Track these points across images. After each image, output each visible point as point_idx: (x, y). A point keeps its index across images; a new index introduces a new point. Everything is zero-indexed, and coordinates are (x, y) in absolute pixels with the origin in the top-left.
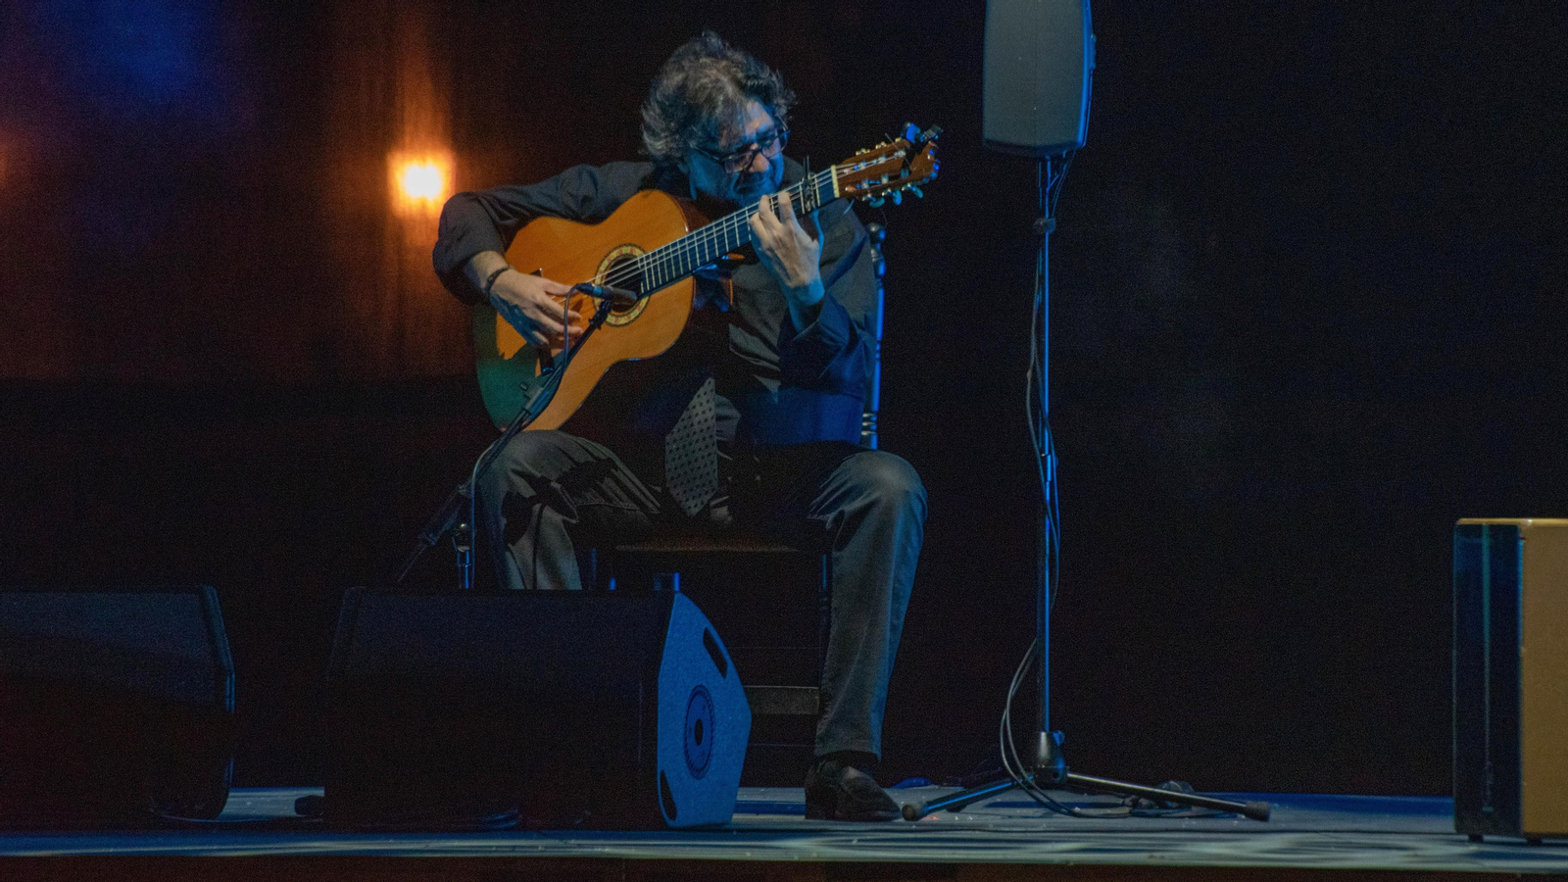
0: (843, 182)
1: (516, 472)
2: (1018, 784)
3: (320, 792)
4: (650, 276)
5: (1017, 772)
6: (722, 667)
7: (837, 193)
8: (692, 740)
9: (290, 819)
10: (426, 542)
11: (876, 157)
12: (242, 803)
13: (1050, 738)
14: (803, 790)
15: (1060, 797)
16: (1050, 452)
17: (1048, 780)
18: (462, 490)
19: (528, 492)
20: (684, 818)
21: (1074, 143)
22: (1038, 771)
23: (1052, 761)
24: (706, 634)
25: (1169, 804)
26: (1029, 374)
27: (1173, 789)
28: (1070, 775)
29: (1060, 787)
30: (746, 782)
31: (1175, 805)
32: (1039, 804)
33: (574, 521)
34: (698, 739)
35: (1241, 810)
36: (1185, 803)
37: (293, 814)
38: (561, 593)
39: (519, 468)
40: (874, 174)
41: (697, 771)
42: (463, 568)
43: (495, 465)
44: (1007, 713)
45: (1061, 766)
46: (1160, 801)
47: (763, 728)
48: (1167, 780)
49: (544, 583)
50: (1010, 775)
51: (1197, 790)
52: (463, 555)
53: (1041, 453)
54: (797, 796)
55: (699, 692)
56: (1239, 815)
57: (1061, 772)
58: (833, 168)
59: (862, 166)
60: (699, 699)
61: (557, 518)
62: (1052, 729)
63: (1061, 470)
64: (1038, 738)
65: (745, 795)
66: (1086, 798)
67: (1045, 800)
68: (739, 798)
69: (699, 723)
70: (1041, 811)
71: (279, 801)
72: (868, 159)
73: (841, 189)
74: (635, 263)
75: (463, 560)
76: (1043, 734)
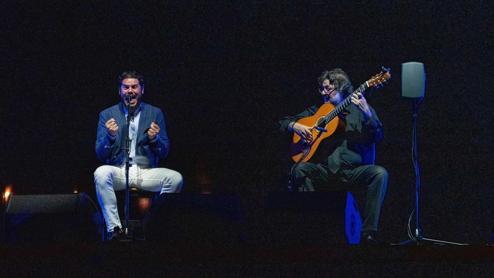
0: (369, 84)
1: (301, 170)
4: (327, 119)
7: (368, 86)
19: (303, 175)
22: (416, 238)
26: (412, 149)
28: (423, 238)
33: (313, 181)
38: (309, 192)
39: (301, 169)
40: (376, 81)
42: (290, 191)
43: (296, 169)
44: (409, 225)
45: (421, 236)
50: (411, 239)
52: (290, 188)
53: (415, 166)
58: (367, 82)
61: (310, 180)
72: (374, 78)
74: (324, 118)
76: (417, 230)
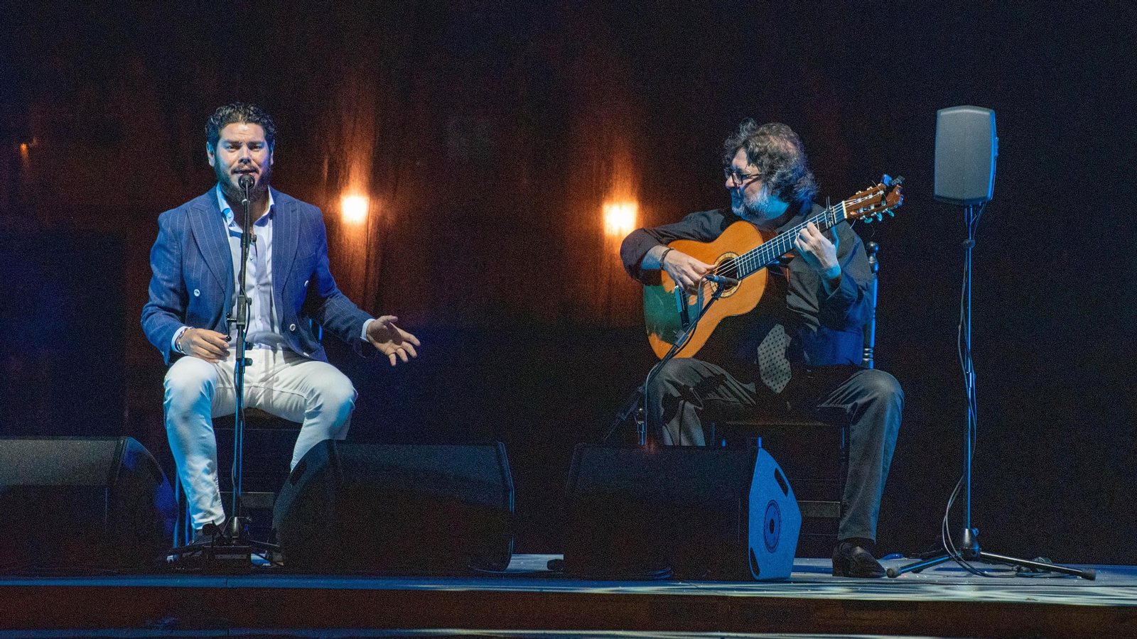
0: (849, 210)
1: (668, 381)
2: (952, 558)
3: (561, 557)
4: (742, 269)
5: (952, 551)
6: (786, 492)
8: (768, 531)
9: (545, 572)
10: (619, 418)
11: (867, 195)
12: (519, 562)
13: (971, 532)
14: (831, 560)
15: (976, 565)
16: (971, 371)
17: (969, 556)
18: (640, 389)
19: (676, 393)
20: (763, 575)
21: (986, 198)
22: (964, 551)
23: (972, 545)
24: (776, 471)
25: (1038, 570)
26: (960, 327)
27: (1040, 562)
28: (982, 553)
29: (976, 560)
30: (798, 555)
31: (1041, 570)
32: (965, 569)
33: (701, 408)
34: (772, 531)
35: (1079, 574)
36: (1048, 570)
37: (547, 569)
39: (669, 379)
40: (866, 205)
41: (771, 548)
42: (641, 434)
43: (657, 378)
44: (946, 517)
45: (977, 548)
46: (1033, 568)
47: (808, 525)
48: (1037, 557)
49: (685, 443)
50: (947, 553)
51: (1054, 562)
52: (641, 426)
53: (966, 371)
54: (828, 563)
55: (772, 504)
56: (1078, 577)
57: (977, 551)
58: (843, 202)
59: (860, 200)
60: (772, 507)
61: (692, 407)
62: (972, 527)
63: (977, 381)
64: (964, 532)
65: (798, 562)
66: (991, 566)
67: (968, 567)
68: (795, 564)
69: (772, 521)
70: (965, 573)
71: (539, 561)
72: (862, 196)
73: (848, 214)
74: (734, 262)
75: (641, 429)
76: (967, 530)
